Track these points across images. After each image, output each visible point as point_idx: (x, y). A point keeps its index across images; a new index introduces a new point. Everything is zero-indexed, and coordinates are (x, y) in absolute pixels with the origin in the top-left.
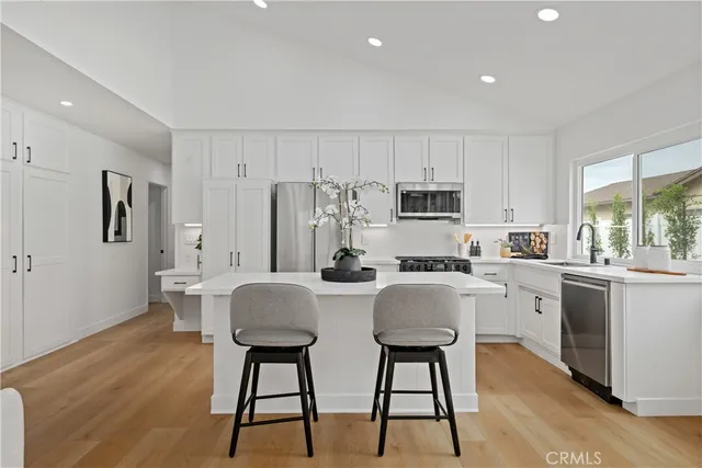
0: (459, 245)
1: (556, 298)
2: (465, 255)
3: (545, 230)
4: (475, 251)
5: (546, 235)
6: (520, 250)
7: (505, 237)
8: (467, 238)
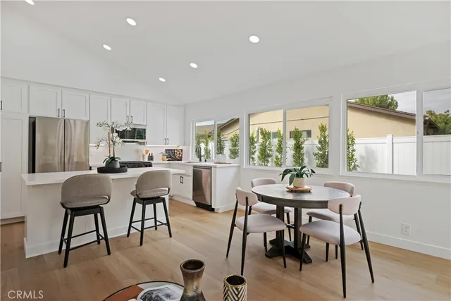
0: (143, 156)
1: (190, 176)
2: (146, 160)
3: (180, 148)
4: (151, 158)
5: (182, 150)
6: (171, 157)
7: (164, 151)
8: (147, 152)
